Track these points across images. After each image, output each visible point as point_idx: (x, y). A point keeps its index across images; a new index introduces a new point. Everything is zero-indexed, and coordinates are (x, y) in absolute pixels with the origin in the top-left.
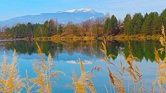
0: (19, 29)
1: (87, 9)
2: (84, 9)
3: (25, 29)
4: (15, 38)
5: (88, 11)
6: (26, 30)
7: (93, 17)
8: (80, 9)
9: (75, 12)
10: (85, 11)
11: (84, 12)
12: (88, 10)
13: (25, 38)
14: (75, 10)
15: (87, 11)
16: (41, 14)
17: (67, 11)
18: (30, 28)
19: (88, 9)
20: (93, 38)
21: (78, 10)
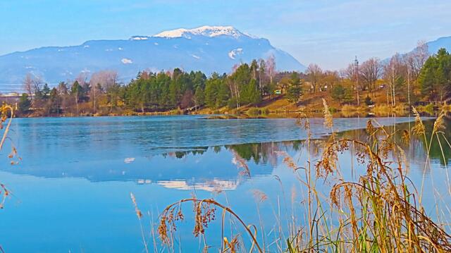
0: (152, 85)
1: (220, 28)
2: (212, 28)
3: (168, 86)
4: (141, 111)
5: (223, 32)
6: (172, 88)
7: (239, 50)
8: (199, 29)
9: (185, 36)
10: (213, 35)
11: (211, 36)
12: (223, 30)
13: (171, 111)
14: (186, 30)
15: (220, 33)
16: (84, 44)
17: (162, 35)
18: (182, 83)
19: (224, 28)
20: (403, 108)
21: (196, 30)
